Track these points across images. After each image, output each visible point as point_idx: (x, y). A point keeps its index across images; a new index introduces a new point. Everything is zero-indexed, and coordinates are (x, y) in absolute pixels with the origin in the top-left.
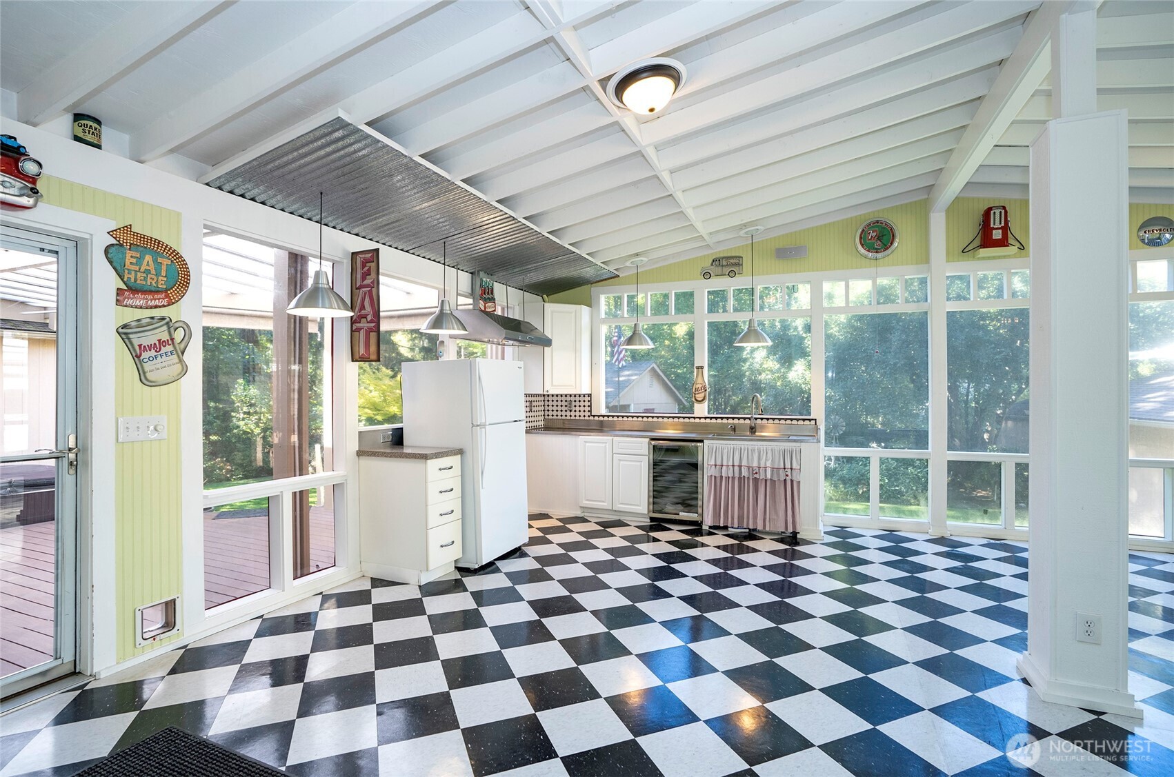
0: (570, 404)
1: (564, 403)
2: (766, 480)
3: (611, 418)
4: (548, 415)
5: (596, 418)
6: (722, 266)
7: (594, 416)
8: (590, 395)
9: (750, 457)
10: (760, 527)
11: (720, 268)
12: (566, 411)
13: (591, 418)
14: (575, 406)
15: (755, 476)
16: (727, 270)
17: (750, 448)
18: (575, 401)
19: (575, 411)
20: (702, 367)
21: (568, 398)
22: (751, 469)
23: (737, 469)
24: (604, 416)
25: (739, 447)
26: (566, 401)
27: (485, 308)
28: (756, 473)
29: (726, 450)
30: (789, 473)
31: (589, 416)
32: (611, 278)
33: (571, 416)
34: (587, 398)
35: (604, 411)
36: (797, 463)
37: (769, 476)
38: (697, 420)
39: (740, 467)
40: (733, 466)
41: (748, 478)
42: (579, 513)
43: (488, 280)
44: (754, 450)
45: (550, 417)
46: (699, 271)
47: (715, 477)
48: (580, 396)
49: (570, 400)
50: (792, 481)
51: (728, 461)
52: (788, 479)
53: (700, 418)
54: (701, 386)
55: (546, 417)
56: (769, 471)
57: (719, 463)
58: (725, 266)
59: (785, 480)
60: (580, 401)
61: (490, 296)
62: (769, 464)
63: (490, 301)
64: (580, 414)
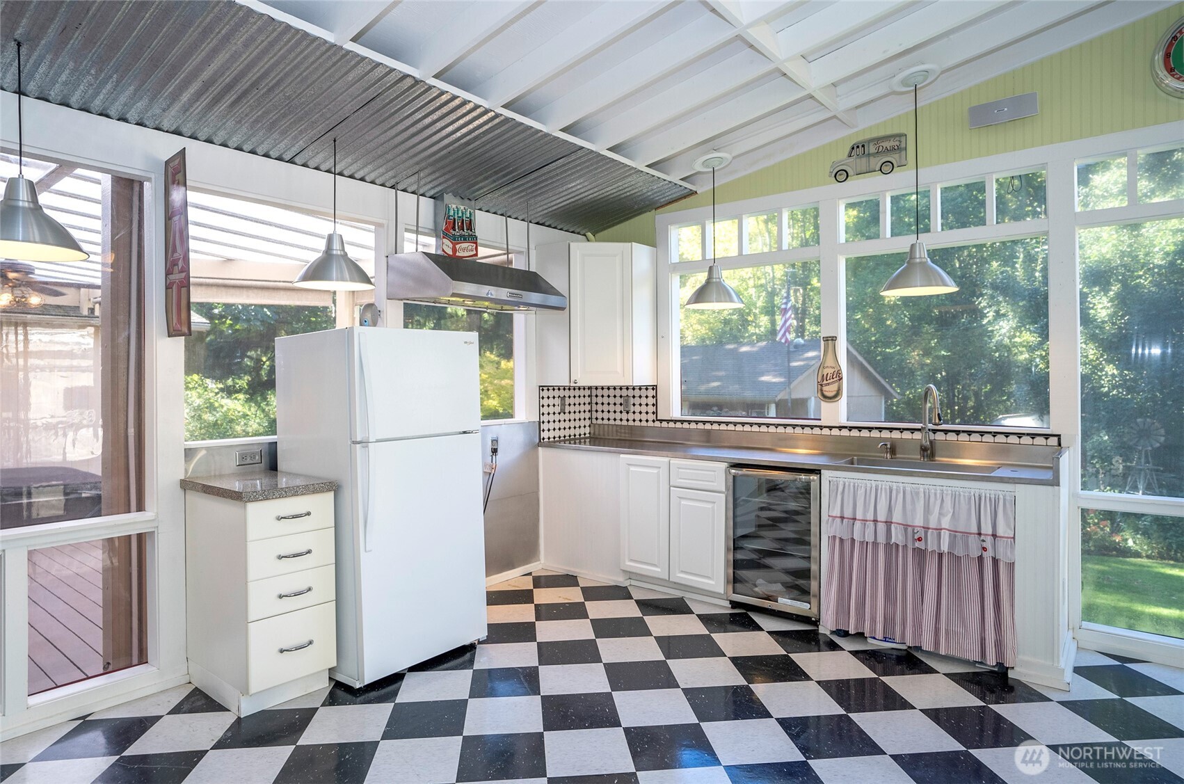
0: (627, 401)
1: (618, 400)
2: (941, 555)
3: (686, 425)
4: (597, 419)
5: (664, 424)
6: (869, 155)
7: (661, 421)
8: (655, 388)
9: (909, 507)
10: (927, 645)
11: (864, 160)
12: (621, 412)
13: (657, 424)
14: (634, 405)
15: (917, 544)
16: (876, 162)
17: (908, 489)
18: (634, 397)
19: (634, 413)
20: (834, 339)
21: (624, 393)
22: (910, 529)
23: (881, 528)
24: (675, 421)
25: (886, 486)
26: (621, 396)
27: (454, 250)
28: (920, 539)
29: (863, 490)
30: (988, 544)
31: (654, 421)
32: (685, 197)
33: (628, 420)
34: (651, 393)
35: (676, 413)
36: (1008, 526)
37: (945, 548)
38: (826, 432)
39: (888, 523)
40: (875, 521)
41: (905, 547)
42: (620, 580)
43: (462, 208)
44: (917, 494)
45: (600, 421)
46: (828, 169)
47: (841, 540)
48: (640, 389)
49: (626, 395)
50: (995, 561)
51: (865, 510)
52: (988, 556)
53: (831, 428)
54: (832, 371)
55: (594, 421)
56: (945, 537)
57: (848, 514)
58: (874, 155)
59: (981, 558)
60: (640, 397)
61: (466, 232)
62: (946, 523)
63: (465, 239)
64: (639, 417)
